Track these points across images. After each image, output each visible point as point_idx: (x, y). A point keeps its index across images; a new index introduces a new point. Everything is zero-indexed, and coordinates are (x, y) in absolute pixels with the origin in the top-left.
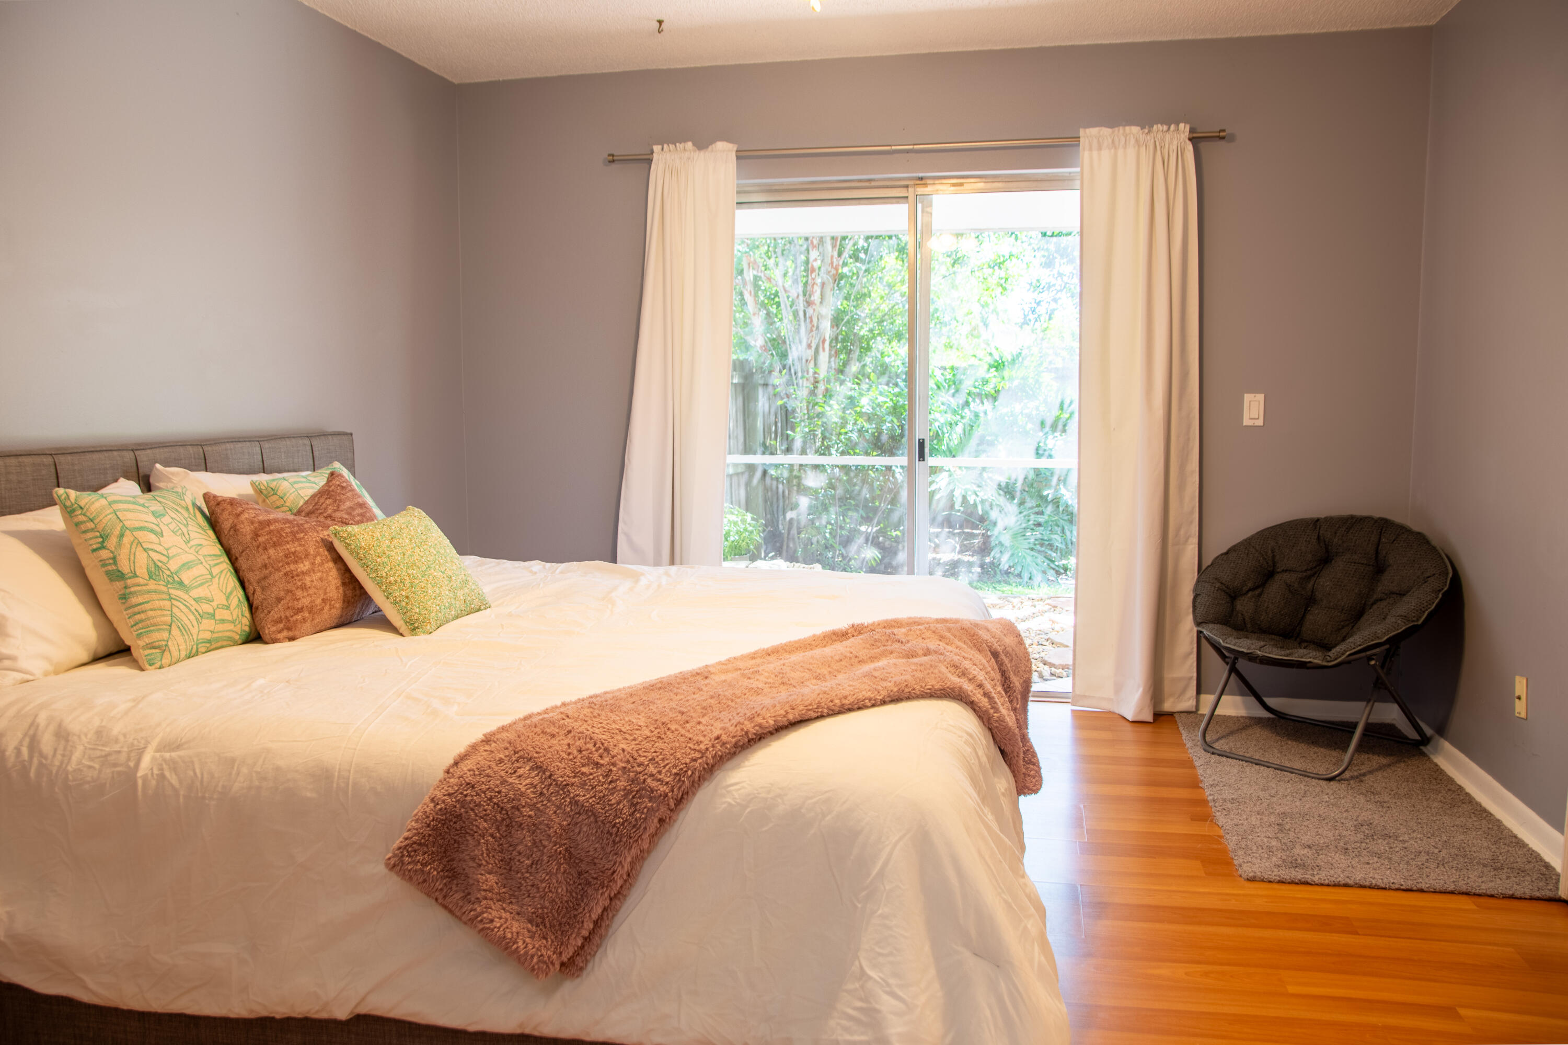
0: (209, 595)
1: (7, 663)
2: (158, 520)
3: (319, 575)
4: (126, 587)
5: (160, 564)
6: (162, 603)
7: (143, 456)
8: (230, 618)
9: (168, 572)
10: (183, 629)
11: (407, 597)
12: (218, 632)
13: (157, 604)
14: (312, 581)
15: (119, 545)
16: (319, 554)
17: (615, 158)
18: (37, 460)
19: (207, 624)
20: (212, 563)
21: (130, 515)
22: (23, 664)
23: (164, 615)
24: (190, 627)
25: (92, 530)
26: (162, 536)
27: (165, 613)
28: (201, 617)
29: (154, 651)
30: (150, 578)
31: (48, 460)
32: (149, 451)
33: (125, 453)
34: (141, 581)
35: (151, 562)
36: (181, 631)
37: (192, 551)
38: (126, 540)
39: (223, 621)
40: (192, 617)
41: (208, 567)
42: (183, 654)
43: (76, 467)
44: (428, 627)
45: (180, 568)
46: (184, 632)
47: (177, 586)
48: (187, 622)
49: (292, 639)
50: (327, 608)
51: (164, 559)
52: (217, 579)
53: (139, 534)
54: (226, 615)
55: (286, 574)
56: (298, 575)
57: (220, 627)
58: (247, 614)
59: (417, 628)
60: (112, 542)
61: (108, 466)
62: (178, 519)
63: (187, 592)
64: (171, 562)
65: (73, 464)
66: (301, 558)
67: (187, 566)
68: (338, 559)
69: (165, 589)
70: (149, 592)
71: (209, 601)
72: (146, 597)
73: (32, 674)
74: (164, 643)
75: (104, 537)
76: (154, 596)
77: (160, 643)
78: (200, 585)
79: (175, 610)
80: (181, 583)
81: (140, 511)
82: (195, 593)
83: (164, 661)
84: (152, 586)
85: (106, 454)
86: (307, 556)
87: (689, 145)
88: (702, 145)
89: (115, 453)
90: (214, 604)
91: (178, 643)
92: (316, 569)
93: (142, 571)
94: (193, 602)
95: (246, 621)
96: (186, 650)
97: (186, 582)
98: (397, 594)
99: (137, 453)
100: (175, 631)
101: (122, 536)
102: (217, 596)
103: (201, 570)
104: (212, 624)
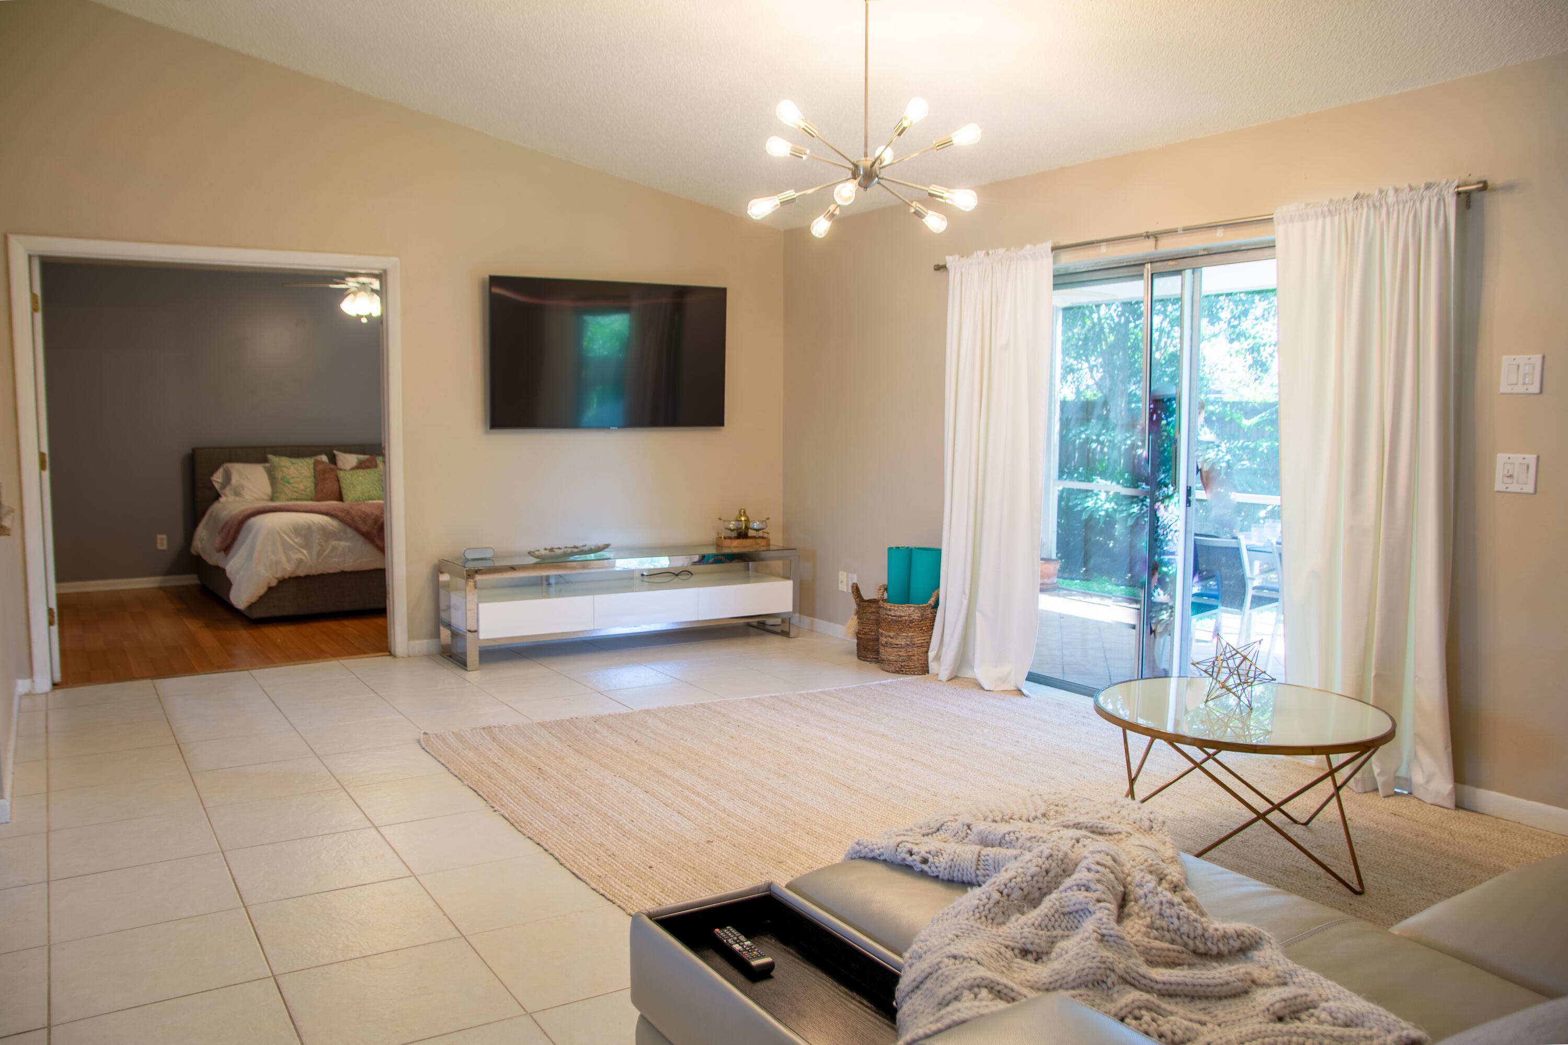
0: (298, 486)
1: (242, 493)
2: (292, 466)
3: (331, 484)
4: (277, 482)
9: (288, 479)
11: (346, 493)
13: (283, 487)
14: (329, 486)
15: (279, 472)
16: (333, 478)
19: (295, 494)
20: (306, 479)
21: (285, 464)
23: (283, 489)
24: (288, 494)
25: (274, 467)
26: (292, 471)
28: (293, 492)
29: (276, 498)
30: (283, 480)
34: (281, 481)
35: (285, 477)
36: (285, 495)
37: (298, 474)
38: (282, 471)
39: (301, 494)
40: (290, 492)
41: (302, 479)
42: (285, 500)
48: (287, 492)
50: (332, 495)
51: (287, 475)
52: (305, 482)
53: (285, 470)
54: (304, 493)
55: (323, 483)
56: (325, 484)
57: (300, 496)
58: (314, 494)
60: (277, 471)
62: (302, 467)
63: (291, 485)
64: (291, 478)
66: (328, 479)
67: (294, 478)
68: (337, 481)
69: (286, 483)
71: (297, 488)
72: (281, 485)
73: (247, 500)
74: (279, 496)
75: (276, 469)
76: (283, 485)
78: (298, 483)
79: (287, 488)
80: (291, 482)
81: (287, 462)
82: (295, 485)
83: (277, 501)
84: (283, 482)
86: (330, 478)
90: (299, 489)
91: (283, 497)
92: (331, 482)
93: (279, 478)
94: (292, 487)
95: (313, 496)
98: (344, 492)
100: (283, 494)
101: (281, 469)
102: (301, 486)
103: (299, 480)
104: (297, 494)
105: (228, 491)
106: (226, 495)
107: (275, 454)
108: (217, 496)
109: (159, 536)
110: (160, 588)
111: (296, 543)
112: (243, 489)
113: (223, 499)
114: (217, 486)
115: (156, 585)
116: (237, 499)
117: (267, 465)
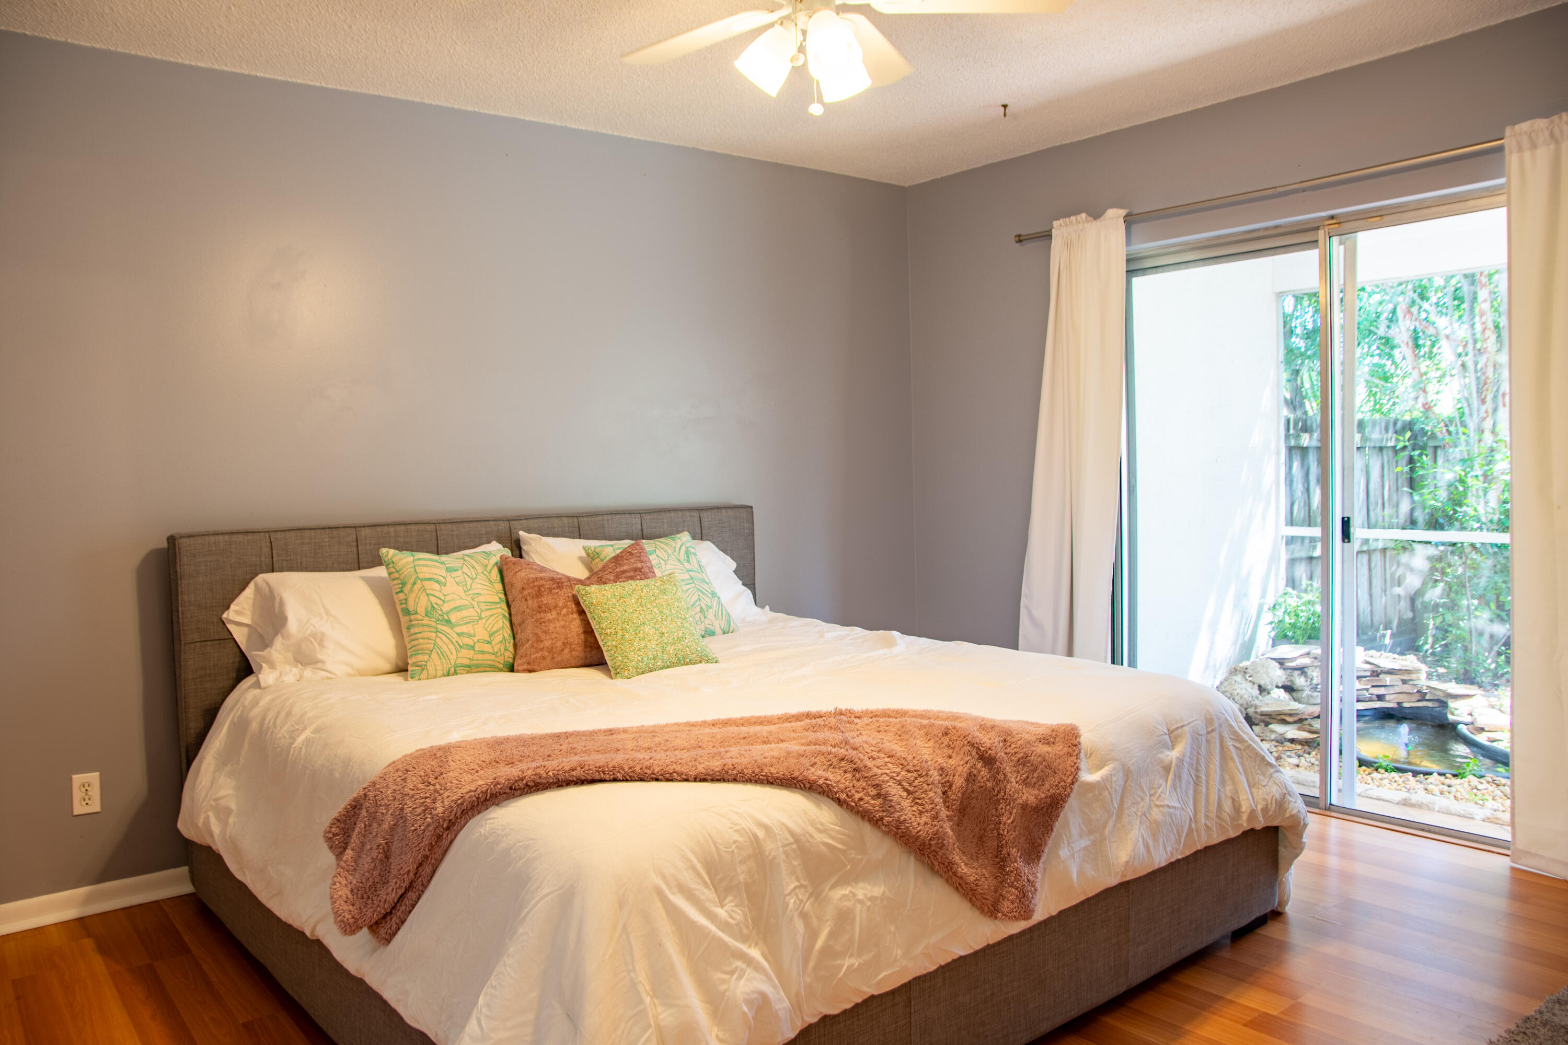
0: (472, 632)
1: (320, 665)
2: (448, 574)
3: (562, 623)
4: (410, 621)
5: (435, 606)
6: (429, 634)
7: (515, 524)
8: (491, 651)
9: (440, 612)
10: (442, 655)
11: (616, 647)
12: (477, 660)
13: (426, 635)
14: (555, 628)
15: (411, 590)
16: (565, 606)
17: (1021, 238)
18: (422, 527)
19: (465, 652)
20: (483, 608)
21: (425, 569)
22: (329, 666)
23: (429, 643)
24: (449, 653)
25: (398, 579)
26: (445, 586)
27: (430, 641)
28: (461, 647)
29: (417, 668)
30: (426, 615)
31: (432, 527)
32: (524, 522)
33: (501, 523)
34: (419, 617)
35: (429, 604)
36: (439, 656)
37: (469, 598)
38: (416, 587)
39: (483, 652)
40: (451, 647)
41: (479, 611)
42: (440, 673)
43: (455, 533)
44: (626, 674)
45: (451, 610)
46: (442, 657)
47: (445, 623)
48: (446, 649)
49: (530, 671)
50: (566, 651)
51: (440, 602)
52: (484, 621)
53: (426, 584)
54: (487, 648)
55: (537, 620)
56: (544, 622)
57: (480, 657)
58: (511, 649)
59: (618, 673)
60: (407, 589)
61: (483, 532)
62: (469, 573)
63: (452, 628)
64: (445, 605)
65: (452, 531)
66: (550, 609)
67: (458, 609)
68: (582, 612)
69: (434, 624)
70: (423, 625)
71: (470, 636)
72: (420, 629)
73: (335, 675)
74: (424, 663)
75: (404, 584)
76: (426, 629)
77: (422, 663)
78: (464, 624)
79: (438, 640)
80: (448, 622)
81: (435, 567)
82: (458, 629)
83: (422, 676)
84: (426, 621)
85: (483, 523)
86: (556, 607)
87: (1084, 215)
88: (1096, 214)
89: (492, 523)
90: (476, 639)
91: (435, 663)
92: (561, 618)
93: (421, 610)
94: (455, 636)
95: (509, 655)
96: (443, 670)
97: (453, 620)
98: (609, 644)
99: (512, 523)
100: (434, 655)
101: (414, 583)
102: (481, 633)
103: (471, 612)
104: (471, 654)
105: (278, 650)
106: (272, 666)
107: (403, 546)
108: (245, 669)
109: (77, 779)
110: (81, 922)
111: (725, 926)
112: (321, 645)
113: (267, 676)
114: (240, 635)
115: (71, 914)
116: (308, 672)
117: (380, 572)
